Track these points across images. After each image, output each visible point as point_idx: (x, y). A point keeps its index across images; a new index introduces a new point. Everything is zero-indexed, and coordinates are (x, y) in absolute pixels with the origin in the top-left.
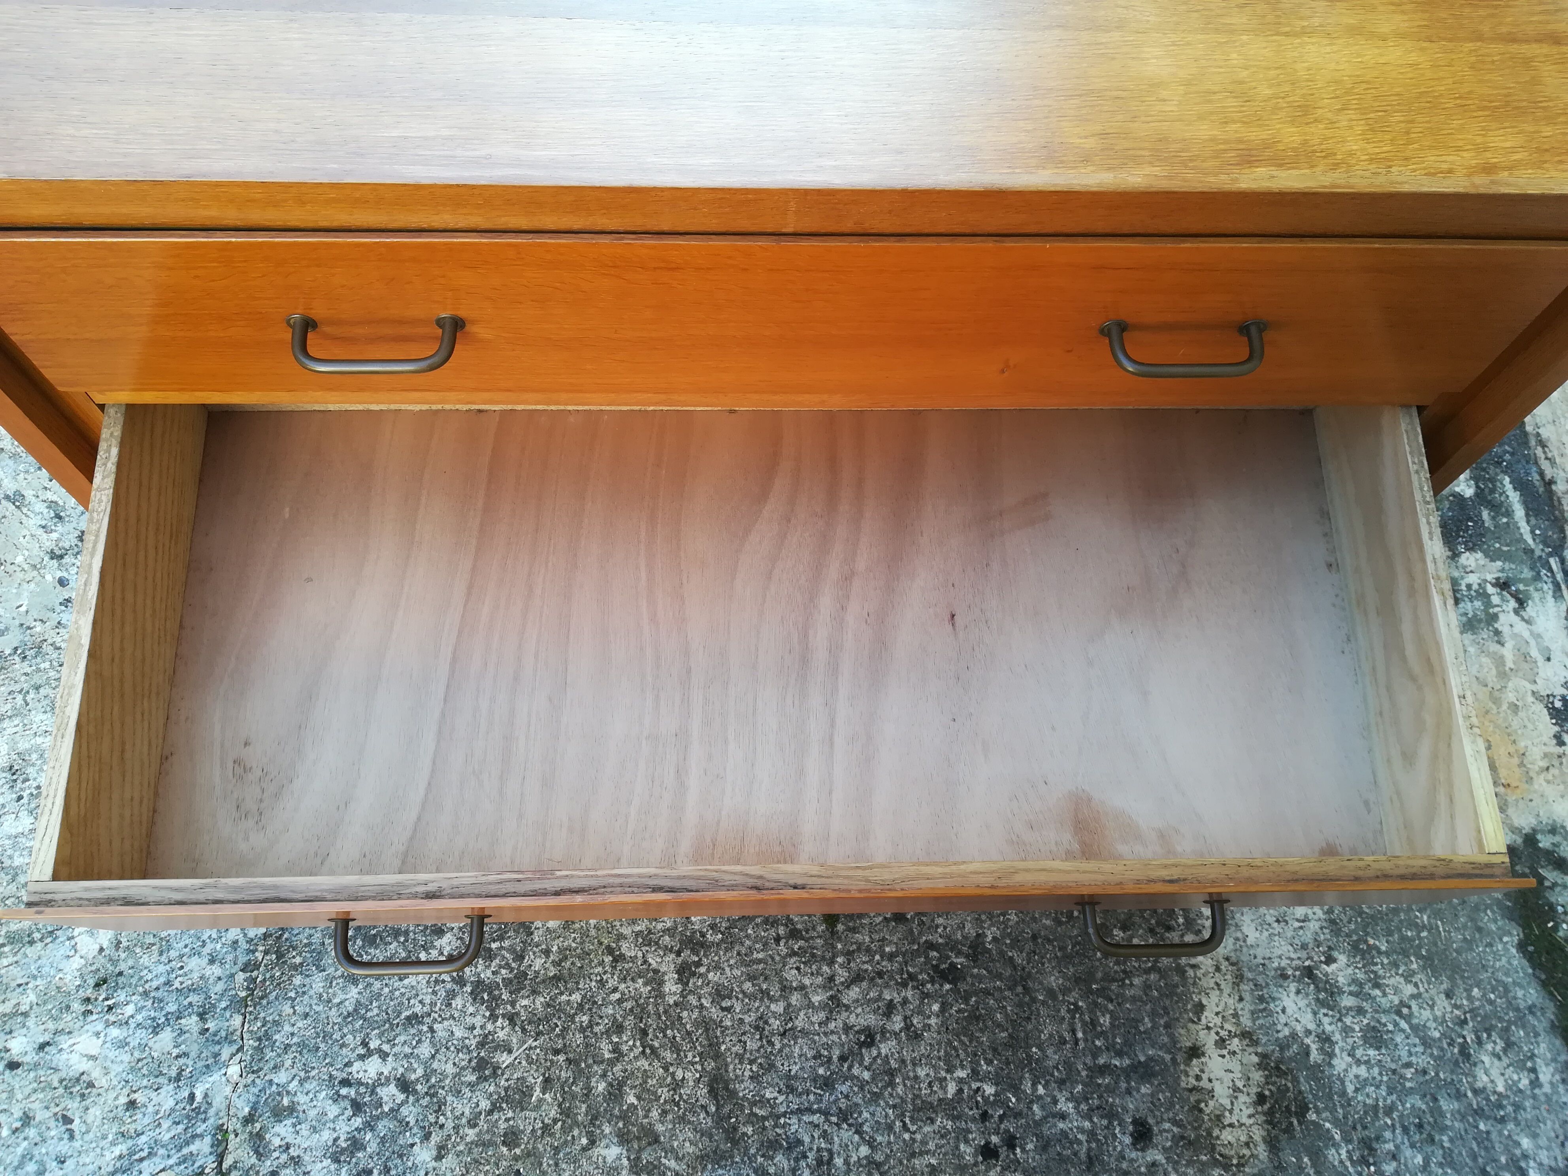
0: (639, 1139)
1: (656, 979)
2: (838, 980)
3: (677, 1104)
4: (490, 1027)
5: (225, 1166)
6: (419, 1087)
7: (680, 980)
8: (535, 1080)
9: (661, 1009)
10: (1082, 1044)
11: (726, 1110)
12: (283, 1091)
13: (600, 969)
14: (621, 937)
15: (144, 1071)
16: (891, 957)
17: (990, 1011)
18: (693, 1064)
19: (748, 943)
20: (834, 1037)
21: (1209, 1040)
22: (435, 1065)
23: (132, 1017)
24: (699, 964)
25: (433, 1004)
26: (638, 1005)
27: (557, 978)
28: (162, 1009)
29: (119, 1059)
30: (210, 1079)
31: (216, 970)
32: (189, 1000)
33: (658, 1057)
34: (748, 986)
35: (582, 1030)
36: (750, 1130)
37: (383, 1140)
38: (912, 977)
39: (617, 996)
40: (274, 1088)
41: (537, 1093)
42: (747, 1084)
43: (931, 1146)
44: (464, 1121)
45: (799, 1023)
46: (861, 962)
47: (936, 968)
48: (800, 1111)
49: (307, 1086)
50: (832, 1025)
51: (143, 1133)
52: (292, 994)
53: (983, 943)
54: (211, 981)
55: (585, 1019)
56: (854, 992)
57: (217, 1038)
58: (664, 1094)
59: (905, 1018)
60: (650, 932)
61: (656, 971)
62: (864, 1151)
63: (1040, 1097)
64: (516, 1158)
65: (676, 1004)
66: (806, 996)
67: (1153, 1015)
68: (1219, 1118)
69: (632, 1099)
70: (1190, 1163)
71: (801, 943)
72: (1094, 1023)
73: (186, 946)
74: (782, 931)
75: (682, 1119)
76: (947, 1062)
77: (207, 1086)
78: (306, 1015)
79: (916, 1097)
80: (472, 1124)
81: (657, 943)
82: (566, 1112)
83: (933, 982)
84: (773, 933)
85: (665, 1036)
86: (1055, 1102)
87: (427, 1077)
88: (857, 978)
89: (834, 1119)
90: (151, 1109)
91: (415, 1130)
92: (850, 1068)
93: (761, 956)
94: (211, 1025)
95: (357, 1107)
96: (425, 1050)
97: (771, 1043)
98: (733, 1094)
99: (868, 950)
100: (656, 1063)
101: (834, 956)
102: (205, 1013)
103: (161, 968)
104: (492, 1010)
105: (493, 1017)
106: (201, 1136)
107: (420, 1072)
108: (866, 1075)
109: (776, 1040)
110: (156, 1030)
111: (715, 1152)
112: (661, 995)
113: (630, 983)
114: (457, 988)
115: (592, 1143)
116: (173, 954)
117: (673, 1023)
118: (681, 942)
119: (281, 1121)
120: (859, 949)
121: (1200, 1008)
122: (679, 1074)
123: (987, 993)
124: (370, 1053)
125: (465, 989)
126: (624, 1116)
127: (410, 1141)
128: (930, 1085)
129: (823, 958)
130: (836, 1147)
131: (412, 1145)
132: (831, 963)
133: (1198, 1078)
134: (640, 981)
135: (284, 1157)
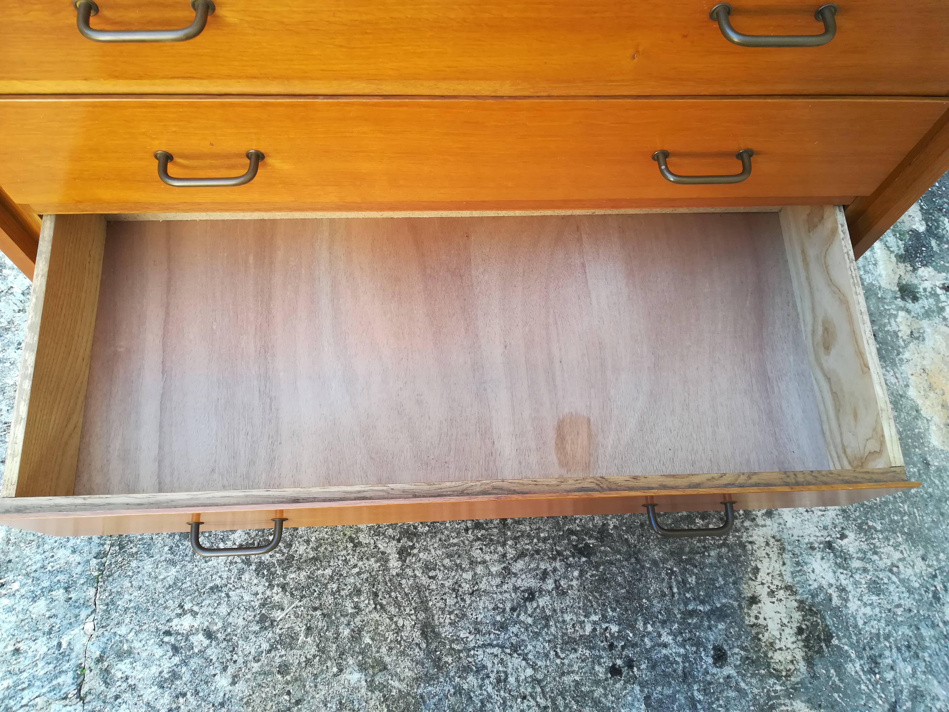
0: (373, 667)
1: (384, 558)
2: (509, 556)
3: (399, 643)
4: (268, 593)
5: (83, 692)
6: (219, 635)
7: (400, 558)
8: (300, 628)
9: (387, 579)
10: (677, 597)
11: (433, 646)
12: (124, 639)
13: (344, 552)
14: (359, 530)
15: (26, 628)
16: (545, 540)
17: (614, 575)
18: (410, 615)
19: (446, 532)
20: (507, 595)
21: (762, 592)
22: (230, 620)
23: (18, 590)
24: (413, 547)
25: (228, 578)
26: (371, 576)
27: (315, 559)
28: (39, 584)
29: (8, 620)
30: (72, 632)
31: (77, 558)
32: (58, 578)
33: (385, 611)
34: (447, 562)
35: (333, 594)
36: (449, 659)
37: (194, 672)
38: (559, 553)
39: (357, 570)
40: (117, 637)
41: (302, 638)
42: (447, 628)
43: (575, 668)
44: (251, 657)
45: (483, 586)
46: (524, 544)
47: (575, 547)
48: (484, 646)
49: (141, 636)
50: (505, 587)
51: (24, 671)
52: (130, 573)
53: (608, 530)
54: (73, 565)
55: (335, 586)
56: (520, 565)
57: (77, 604)
58: (391, 636)
59: (556, 581)
60: (379, 527)
61: (383, 553)
62: (529, 672)
63: (649, 633)
64: (287, 683)
65: (398, 575)
66: (487, 567)
67: (725, 576)
68: (772, 644)
69: (368, 640)
70: (753, 675)
71: (483, 532)
72: (684, 582)
73: (56, 542)
74: (469, 524)
75: (403, 653)
76: (585, 610)
77: (70, 637)
78: (140, 588)
79: (564, 634)
80: (257, 660)
81: (384, 534)
82: (322, 650)
83: (573, 556)
84: (463, 525)
85: (390, 596)
86: (660, 636)
87: (225, 629)
88: (522, 555)
89: (508, 651)
90: (30, 654)
91: (217, 665)
92: (518, 616)
93: (455, 541)
94: (73, 595)
95: (176, 649)
96: (223, 610)
97: (463, 600)
98: (438, 635)
99: (529, 536)
100: (384, 615)
101: (506, 540)
102: (69, 587)
103: (38, 557)
104: (270, 582)
105: (271, 586)
106: (66, 672)
107: (220, 625)
108: (530, 620)
109: (467, 598)
110: (35, 599)
111: (426, 675)
112: (387, 569)
113: (365, 561)
114: (245, 567)
115: (341, 671)
116: (47, 547)
117: (396, 588)
118: (400, 533)
119: (122, 660)
120: (522, 535)
121: (756, 570)
122: (400, 623)
123: (611, 563)
124: (185, 613)
125: (251, 568)
126: (362, 652)
127: (213, 672)
128: (574, 626)
129: (498, 542)
130: (509, 670)
131: (215, 675)
132: (504, 545)
133: (757, 618)
134: (373, 560)
135: (125, 685)
